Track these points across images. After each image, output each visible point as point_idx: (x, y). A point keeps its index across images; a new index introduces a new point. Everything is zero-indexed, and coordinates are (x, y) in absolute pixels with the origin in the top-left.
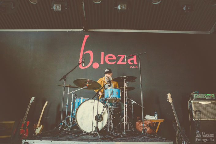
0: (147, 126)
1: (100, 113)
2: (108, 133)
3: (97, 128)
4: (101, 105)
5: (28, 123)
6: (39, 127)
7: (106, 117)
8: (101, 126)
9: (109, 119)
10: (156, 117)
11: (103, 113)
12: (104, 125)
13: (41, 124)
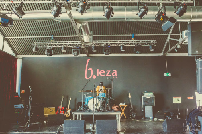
0: (116, 108)
1: (97, 103)
2: (100, 111)
3: (96, 109)
4: (98, 100)
5: (63, 108)
6: (69, 110)
7: (99, 105)
8: (98, 108)
9: (101, 105)
10: (124, 104)
11: (98, 103)
12: (99, 108)
13: (69, 108)
